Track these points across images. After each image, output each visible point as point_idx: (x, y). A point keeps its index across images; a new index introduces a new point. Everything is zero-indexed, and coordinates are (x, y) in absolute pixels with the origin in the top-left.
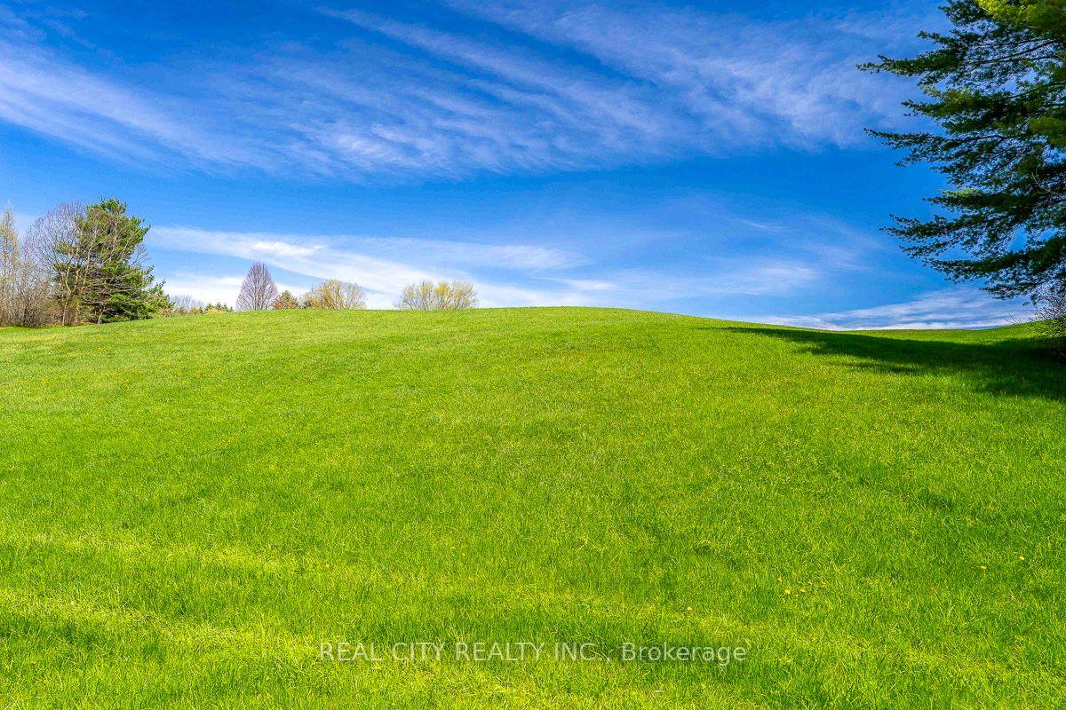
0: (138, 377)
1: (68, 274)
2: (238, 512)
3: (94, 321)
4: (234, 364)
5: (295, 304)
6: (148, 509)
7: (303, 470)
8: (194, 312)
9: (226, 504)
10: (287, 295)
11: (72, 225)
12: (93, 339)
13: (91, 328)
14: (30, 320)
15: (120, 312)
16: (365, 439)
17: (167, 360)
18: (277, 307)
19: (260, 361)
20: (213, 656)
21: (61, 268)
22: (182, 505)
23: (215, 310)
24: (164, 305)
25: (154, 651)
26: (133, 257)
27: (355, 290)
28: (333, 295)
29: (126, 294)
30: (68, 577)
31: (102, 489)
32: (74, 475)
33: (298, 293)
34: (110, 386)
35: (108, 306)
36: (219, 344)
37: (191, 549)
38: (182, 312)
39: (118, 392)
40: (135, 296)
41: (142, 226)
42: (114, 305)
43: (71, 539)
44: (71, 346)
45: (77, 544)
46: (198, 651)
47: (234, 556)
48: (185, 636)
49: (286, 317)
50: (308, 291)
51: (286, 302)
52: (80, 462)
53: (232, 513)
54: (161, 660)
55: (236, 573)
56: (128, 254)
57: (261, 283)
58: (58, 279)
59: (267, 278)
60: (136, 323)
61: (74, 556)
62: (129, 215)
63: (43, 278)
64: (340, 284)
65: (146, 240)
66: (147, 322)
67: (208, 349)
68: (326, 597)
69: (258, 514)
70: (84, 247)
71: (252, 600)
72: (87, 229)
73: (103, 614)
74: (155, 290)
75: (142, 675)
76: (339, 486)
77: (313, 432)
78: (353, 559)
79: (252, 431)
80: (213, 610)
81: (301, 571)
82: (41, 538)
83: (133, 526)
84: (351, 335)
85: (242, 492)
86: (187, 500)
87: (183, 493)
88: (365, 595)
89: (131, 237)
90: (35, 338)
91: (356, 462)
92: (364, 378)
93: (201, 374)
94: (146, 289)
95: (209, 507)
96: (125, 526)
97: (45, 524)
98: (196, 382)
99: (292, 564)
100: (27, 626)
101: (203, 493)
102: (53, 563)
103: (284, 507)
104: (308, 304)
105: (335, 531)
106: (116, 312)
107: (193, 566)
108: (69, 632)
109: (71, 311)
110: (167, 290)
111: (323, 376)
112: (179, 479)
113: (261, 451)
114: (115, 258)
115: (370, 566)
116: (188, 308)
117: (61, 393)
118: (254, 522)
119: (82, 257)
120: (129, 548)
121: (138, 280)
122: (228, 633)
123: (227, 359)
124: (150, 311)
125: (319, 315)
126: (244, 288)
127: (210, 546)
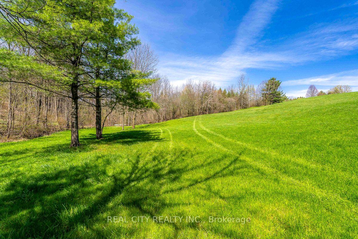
0: (280, 115)
1: (264, 95)
2: (303, 149)
3: (270, 104)
4: (304, 111)
5: (324, 94)
6: (279, 145)
7: (325, 140)
8: (294, 99)
9: (300, 146)
10: (322, 92)
11: (265, 85)
12: (270, 108)
13: (270, 106)
14: (258, 105)
15: (276, 102)
16: (351, 132)
17: (286, 111)
18: (318, 95)
19: (312, 110)
20: (292, 187)
21: (263, 94)
22: (287, 146)
23: (299, 98)
24: (286, 99)
25: (276, 180)
26: (278, 89)
27: (347, 87)
28: (339, 90)
29: (277, 97)
30: (259, 158)
31: (269, 140)
32: (264, 136)
33: (326, 91)
34: (273, 117)
35: (273, 100)
36: (300, 106)
37: (289, 157)
38: (291, 100)
39: (275, 119)
40: (279, 98)
41: (280, 82)
42: (275, 100)
43: (262, 150)
44: (265, 110)
45: (263, 151)
46: (288, 184)
47: (301, 161)
48: (285, 179)
49: (321, 98)
50: (329, 90)
51: (322, 93)
52: (266, 133)
53: (301, 149)
54: (278, 183)
55: (301, 166)
56: (277, 89)
57: (313, 90)
58: (263, 96)
59: (315, 88)
60: (279, 103)
61: (262, 154)
62: (277, 80)
63: (260, 96)
64: (341, 86)
65: (281, 85)
66: (281, 103)
67: (297, 108)
68: (332, 180)
69: (309, 151)
70: (267, 89)
71: (305, 174)
72: (268, 85)
73: (266, 168)
74: (284, 95)
75: (273, 185)
76: (340, 146)
77: (330, 129)
78: (344, 170)
79: (309, 128)
80: (293, 174)
81: (323, 170)
82: (256, 149)
83: (275, 149)
84: (345, 100)
85: (305, 143)
86: (289, 144)
87: (288, 143)
88: (349, 183)
89: (277, 85)
90: (258, 109)
91: (347, 139)
92: (351, 113)
93: (295, 114)
94: (281, 96)
95: (295, 147)
96: (273, 149)
97: (257, 146)
98: (293, 116)
99: (320, 167)
100: (251, 167)
101: (293, 143)
102: (258, 154)
103: (318, 150)
104: (329, 93)
105: (337, 160)
106: (275, 102)
107: (289, 161)
108: (258, 170)
109: (266, 102)
110: (286, 95)
111: (334, 113)
112: (288, 139)
113: (311, 134)
114: (274, 90)
115: (352, 174)
116: (292, 99)
117: (263, 119)
118: (308, 152)
119: (267, 91)
120: (274, 154)
121: (279, 94)
122: (297, 182)
123: (302, 110)
124: (283, 100)
125: (333, 96)
126: (308, 92)
127: (294, 157)
